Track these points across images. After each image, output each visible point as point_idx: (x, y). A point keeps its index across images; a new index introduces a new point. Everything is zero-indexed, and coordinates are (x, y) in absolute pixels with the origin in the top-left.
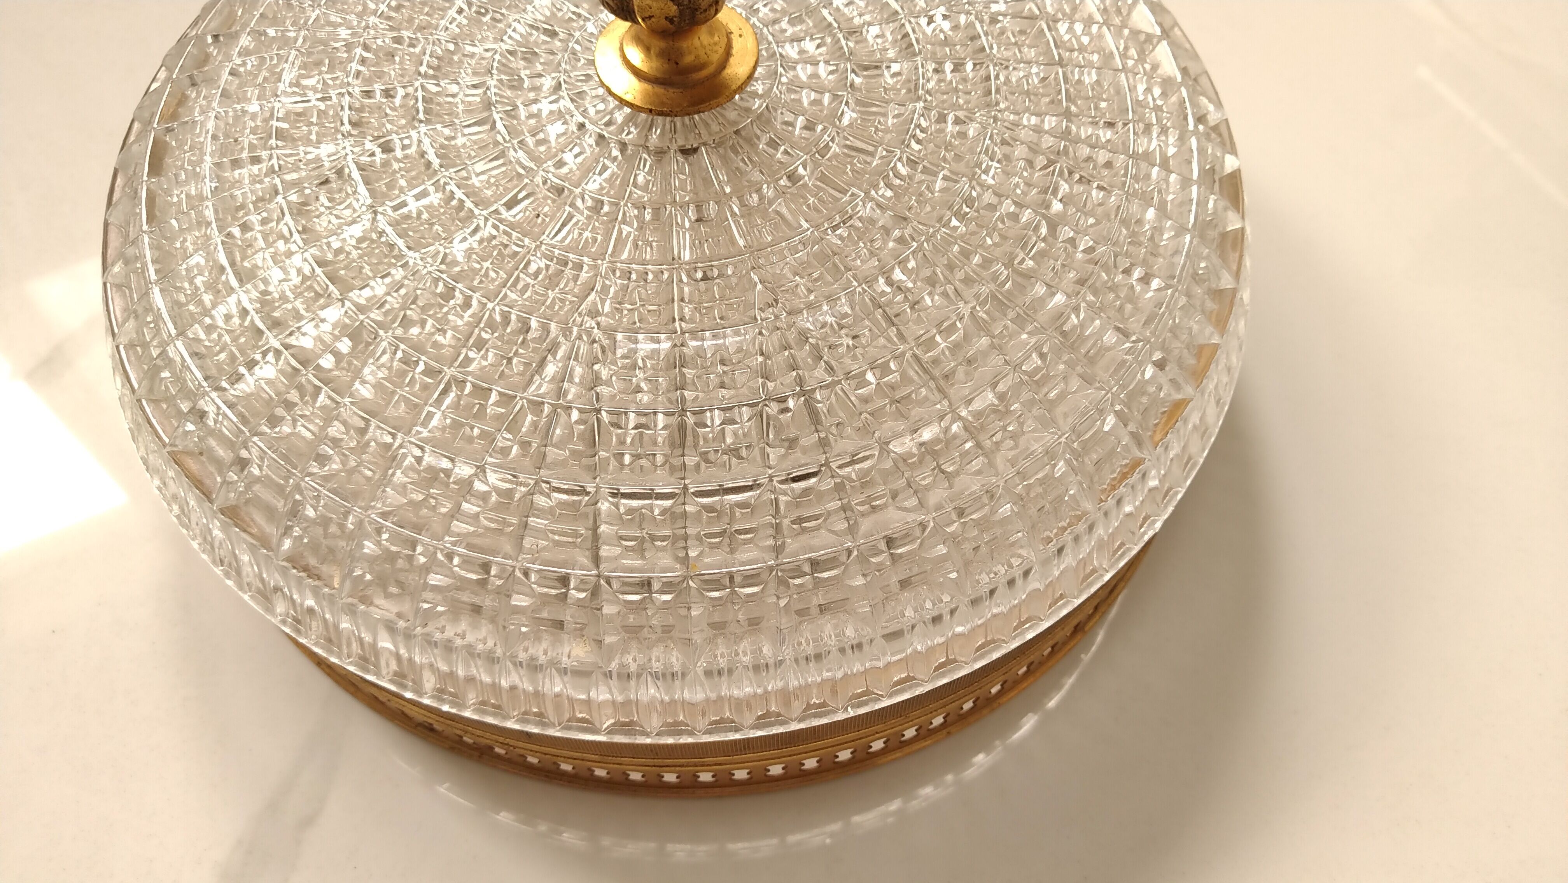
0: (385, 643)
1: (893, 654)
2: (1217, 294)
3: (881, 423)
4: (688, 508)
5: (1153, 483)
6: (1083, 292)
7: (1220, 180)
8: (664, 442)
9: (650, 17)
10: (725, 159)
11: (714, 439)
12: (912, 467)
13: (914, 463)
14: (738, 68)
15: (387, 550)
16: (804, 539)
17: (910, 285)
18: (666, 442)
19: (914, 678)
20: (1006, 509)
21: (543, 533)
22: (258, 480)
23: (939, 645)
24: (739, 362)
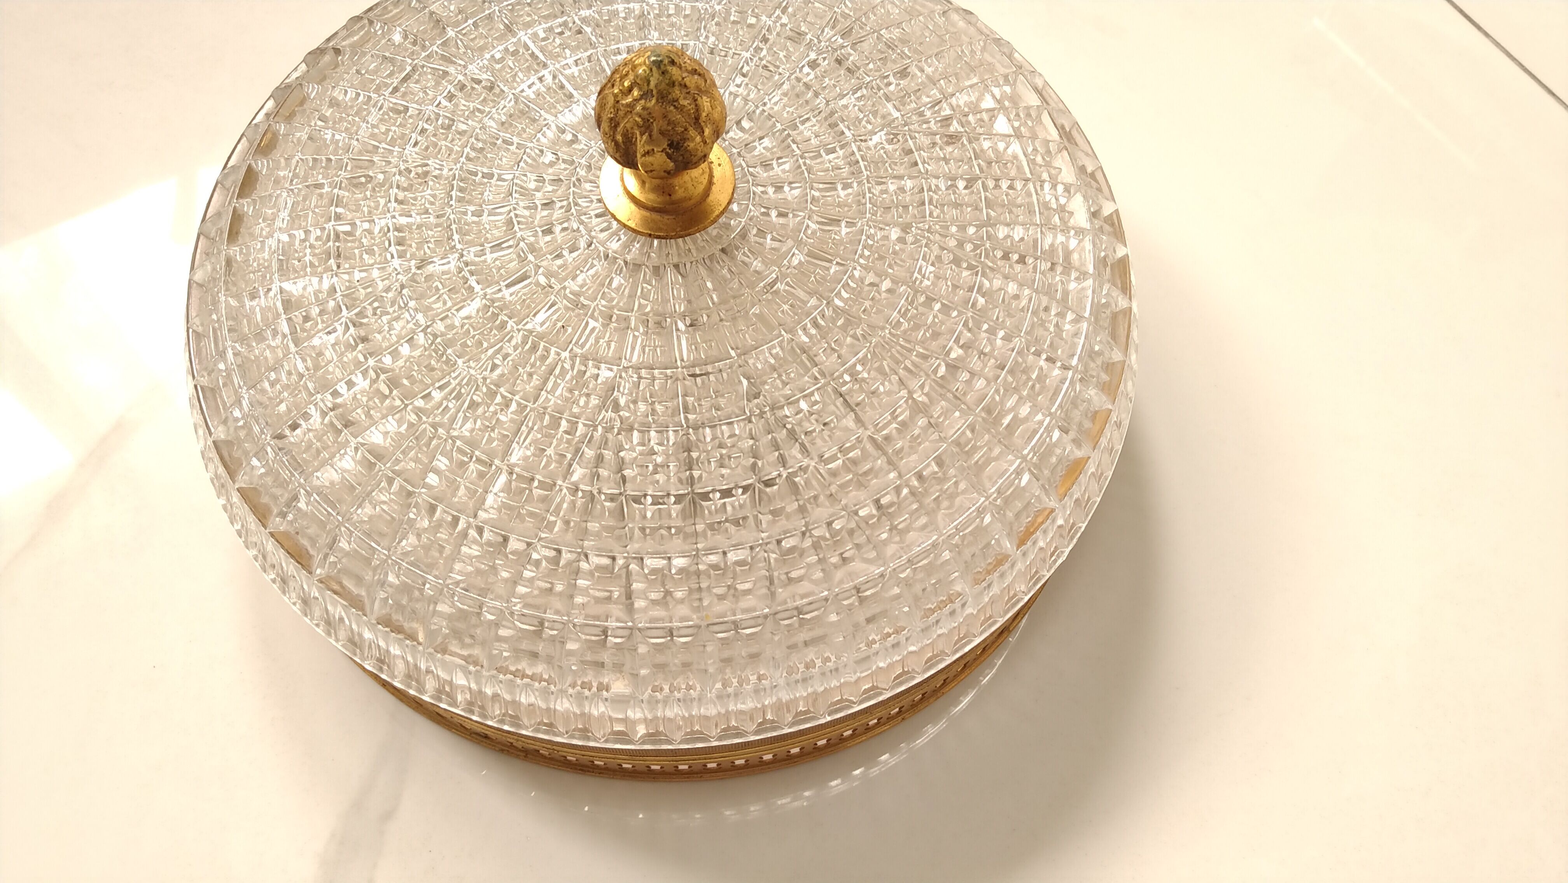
0: (460, 680)
1: (861, 672)
2: (1108, 367)
3: (847, 493)
4: (701, 567)
5: (1060, 522)
6: (1002, 375)
7: (1112, 265)
8: (677, 516)
9: (651, 171)
10: (710, 270)
11: (717, 511)
12: (873, 527)
13: (874, 523)
14: (719, 196)
15: (461, 610)
16: (791, 589)
17: (866, 375)
18: (680, 516)
19: (877, 688)
20: (947, 555)
21: (585, 591)
22: (347, 554)
23: (897, 661)
24: (733, 446)
